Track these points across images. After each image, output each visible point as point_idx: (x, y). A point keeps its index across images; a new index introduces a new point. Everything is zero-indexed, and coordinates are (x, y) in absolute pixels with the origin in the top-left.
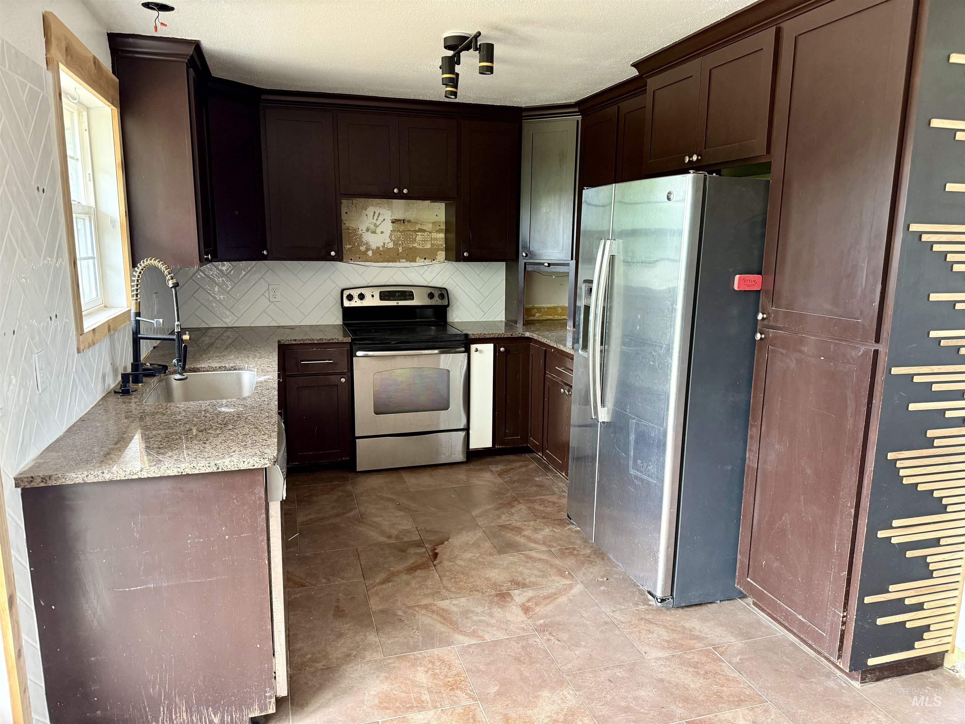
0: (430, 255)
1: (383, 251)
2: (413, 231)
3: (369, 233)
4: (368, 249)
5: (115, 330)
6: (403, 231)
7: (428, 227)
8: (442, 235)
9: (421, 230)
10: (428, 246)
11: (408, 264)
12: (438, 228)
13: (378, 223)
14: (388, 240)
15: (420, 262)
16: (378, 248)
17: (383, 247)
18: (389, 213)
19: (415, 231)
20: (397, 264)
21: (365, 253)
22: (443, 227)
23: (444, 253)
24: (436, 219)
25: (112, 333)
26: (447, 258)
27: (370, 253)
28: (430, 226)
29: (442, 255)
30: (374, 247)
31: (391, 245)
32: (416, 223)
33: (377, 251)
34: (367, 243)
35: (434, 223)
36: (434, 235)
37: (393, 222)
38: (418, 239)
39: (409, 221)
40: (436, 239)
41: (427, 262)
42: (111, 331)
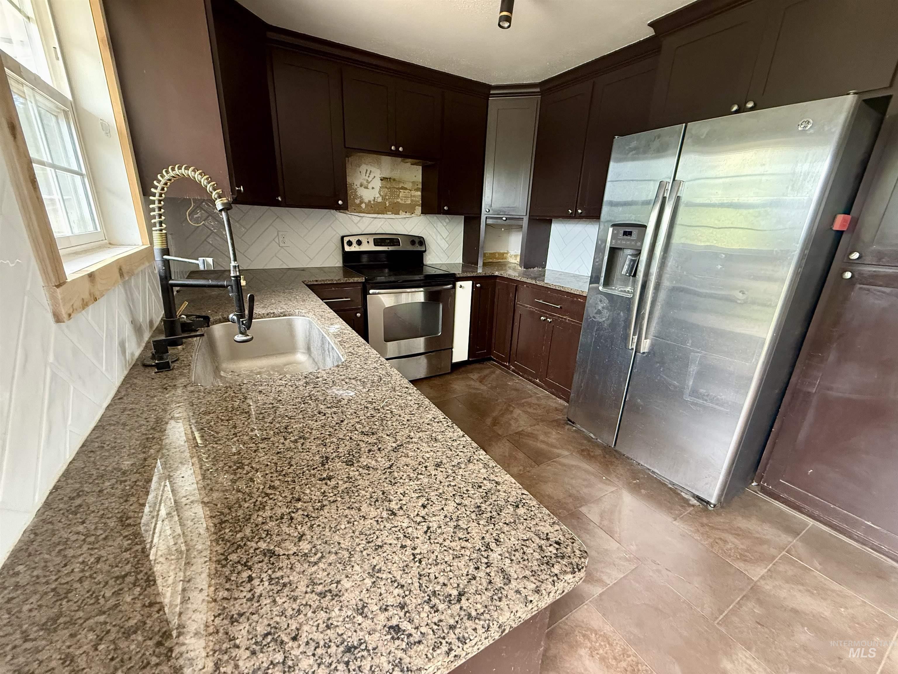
0: (410, 209)
1: (374, 204)
2: (397, 188)
3: (363, 188)
4: (361, 202)
5: (131, 273)
6: (390, 188)
7: (409, 186)
8: (419, 193)
9: (403, 188)
10: (409, 202)
11: (393, 216)
12: (416, 187)
13: (370, 179)
14: (378, 195)
15: (402, 215)
16: (370, 201)
17: (374, 200)
18: (378, 171)
19: (399, 189)
20: (385, 216)
21: (359, 205)
22: (420, 186)
23: (420, 208)
24: (415, 179)
25: (127, 278)
26: (423, 212)
27: (363, 206)
28: (411, 184)
29: (419, 209)
30: (366, 201)
31: (380, 200)
32: (400, 182)
33: (368, 204)
34: (361, 197)
35: (413, 183)
36: (414, 193)
37: (381, 180)
38: (401, 195)
39: (394, 180)
40: (414, 196)
41: (408, 215)
42: (125, 275)
